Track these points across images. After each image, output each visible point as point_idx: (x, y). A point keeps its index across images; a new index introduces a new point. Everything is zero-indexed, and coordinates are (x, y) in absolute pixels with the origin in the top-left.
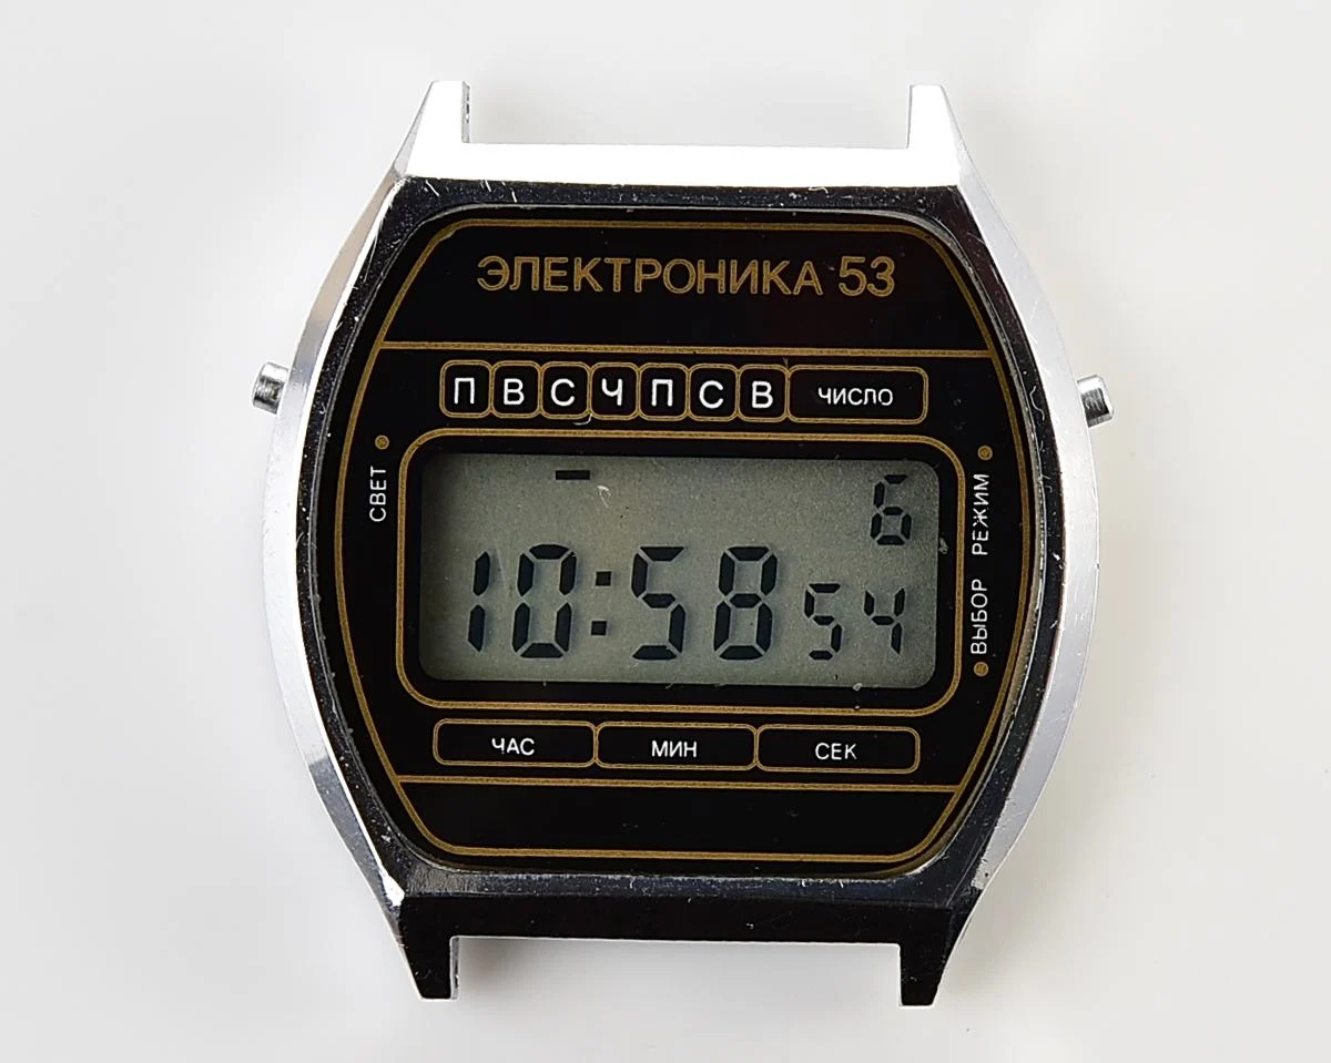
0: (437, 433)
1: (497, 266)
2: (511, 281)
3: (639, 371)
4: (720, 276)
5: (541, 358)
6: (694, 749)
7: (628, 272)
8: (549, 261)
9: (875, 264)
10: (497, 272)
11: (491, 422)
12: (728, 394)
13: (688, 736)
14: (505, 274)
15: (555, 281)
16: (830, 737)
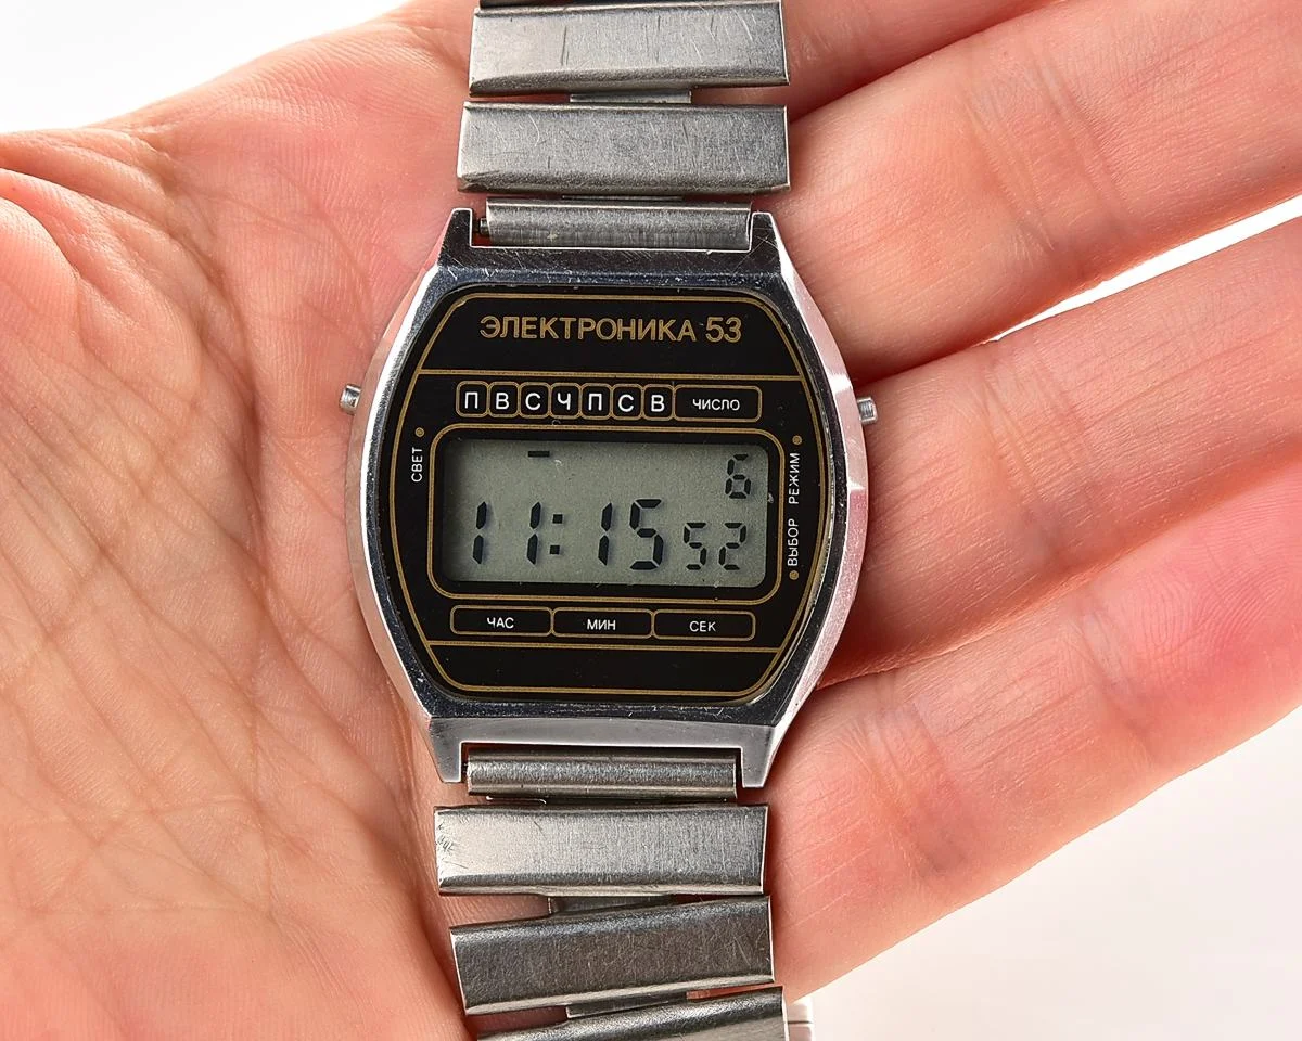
0: (454, 427)
1: (493, 323)
2: (501, 332)
3: (581, 388)
4: (632, 329)
5: (520, 380)
6: (614, 625)
7: (574, 326)
8: (525, 320)
9: (729, 322)
10: (494, 326)
11: (488, 420)
12: (636, 403)
13: (610, 617)
14: (498, 328)
15: (529, 332)
16: (699, 618)
